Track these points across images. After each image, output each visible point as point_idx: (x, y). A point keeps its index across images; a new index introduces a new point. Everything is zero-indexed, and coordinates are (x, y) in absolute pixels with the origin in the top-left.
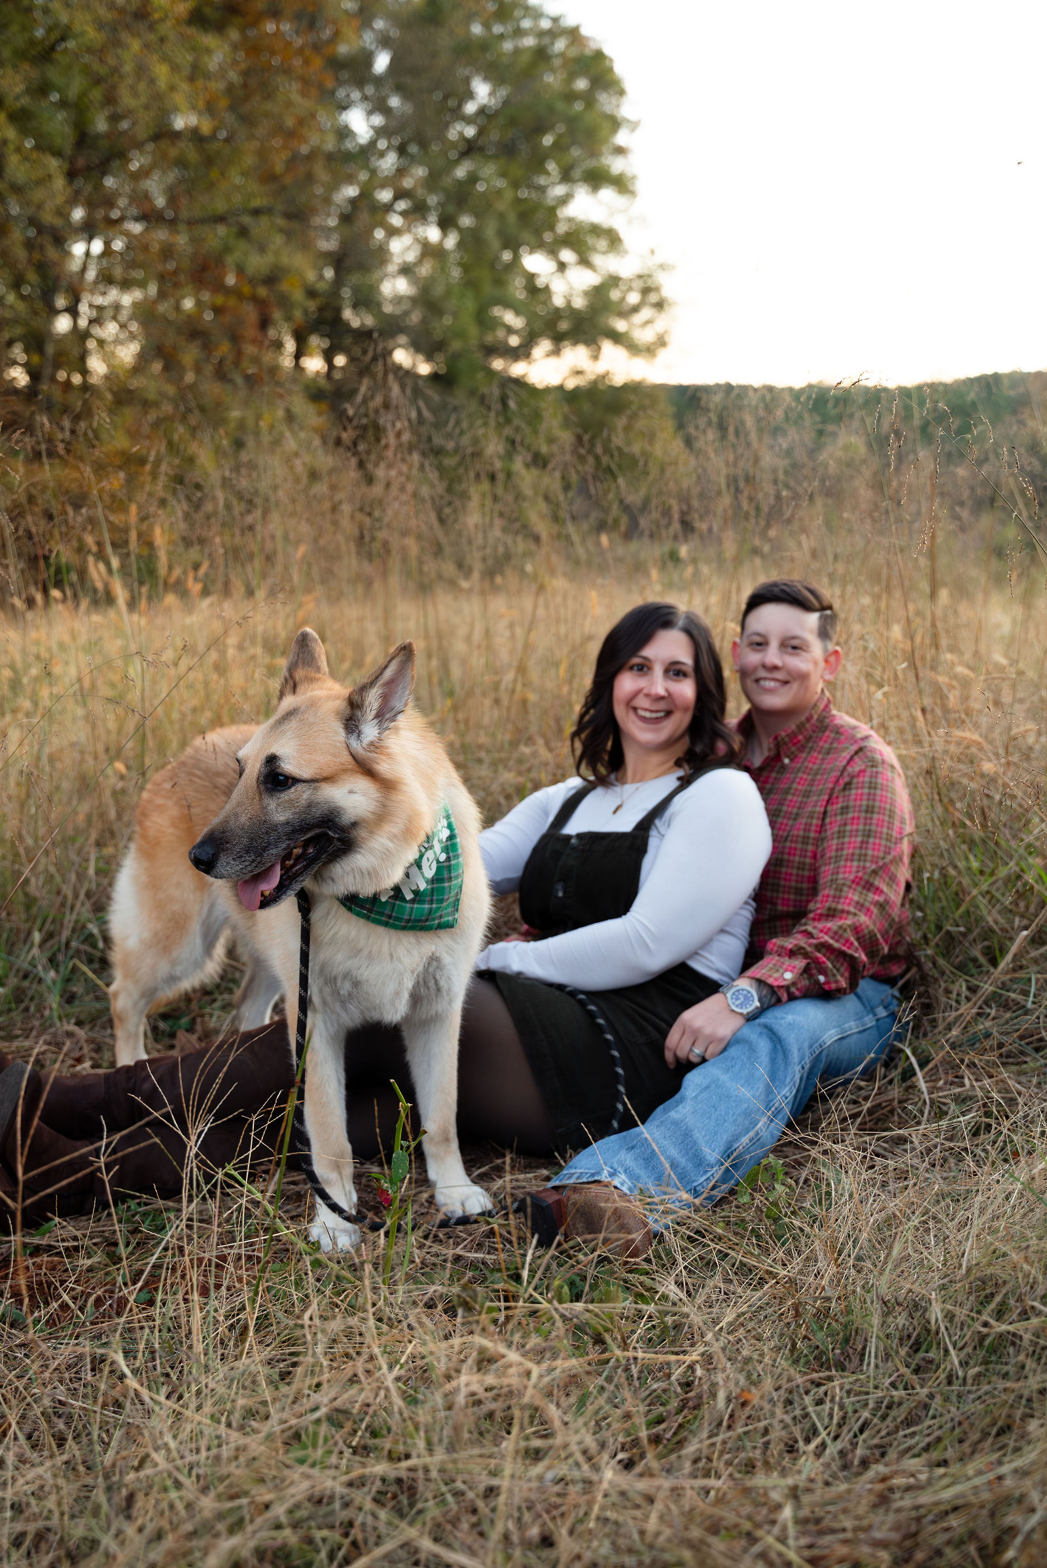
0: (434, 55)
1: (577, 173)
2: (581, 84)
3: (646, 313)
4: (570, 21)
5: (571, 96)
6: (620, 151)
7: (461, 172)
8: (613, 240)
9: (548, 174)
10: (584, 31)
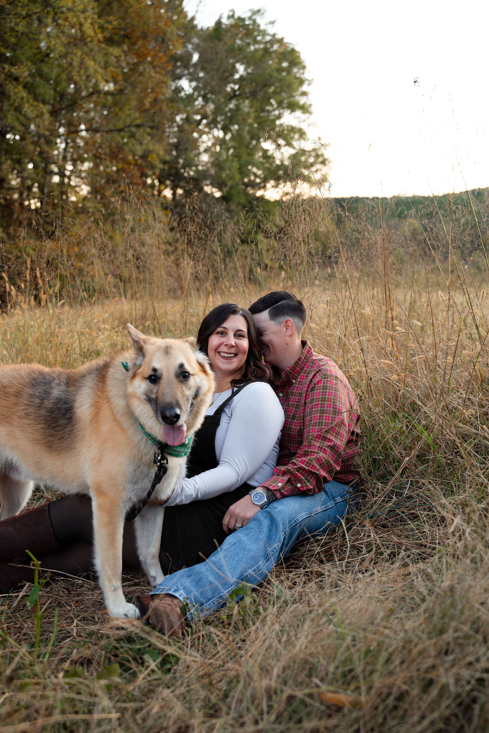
0: (217, 53)
1: (284, 105)
2: (285, 65)
3: (318, 166)
4: (279, 36)
5: (280, 70)
6: (304, 94)
7: (232, 106)
8: (302, 134)
9: (271, 105)
10: (285, 41)
